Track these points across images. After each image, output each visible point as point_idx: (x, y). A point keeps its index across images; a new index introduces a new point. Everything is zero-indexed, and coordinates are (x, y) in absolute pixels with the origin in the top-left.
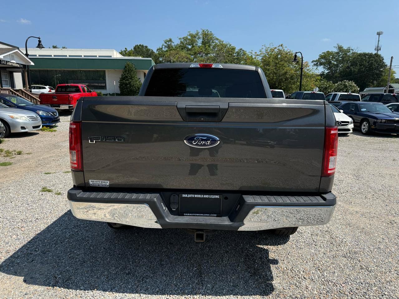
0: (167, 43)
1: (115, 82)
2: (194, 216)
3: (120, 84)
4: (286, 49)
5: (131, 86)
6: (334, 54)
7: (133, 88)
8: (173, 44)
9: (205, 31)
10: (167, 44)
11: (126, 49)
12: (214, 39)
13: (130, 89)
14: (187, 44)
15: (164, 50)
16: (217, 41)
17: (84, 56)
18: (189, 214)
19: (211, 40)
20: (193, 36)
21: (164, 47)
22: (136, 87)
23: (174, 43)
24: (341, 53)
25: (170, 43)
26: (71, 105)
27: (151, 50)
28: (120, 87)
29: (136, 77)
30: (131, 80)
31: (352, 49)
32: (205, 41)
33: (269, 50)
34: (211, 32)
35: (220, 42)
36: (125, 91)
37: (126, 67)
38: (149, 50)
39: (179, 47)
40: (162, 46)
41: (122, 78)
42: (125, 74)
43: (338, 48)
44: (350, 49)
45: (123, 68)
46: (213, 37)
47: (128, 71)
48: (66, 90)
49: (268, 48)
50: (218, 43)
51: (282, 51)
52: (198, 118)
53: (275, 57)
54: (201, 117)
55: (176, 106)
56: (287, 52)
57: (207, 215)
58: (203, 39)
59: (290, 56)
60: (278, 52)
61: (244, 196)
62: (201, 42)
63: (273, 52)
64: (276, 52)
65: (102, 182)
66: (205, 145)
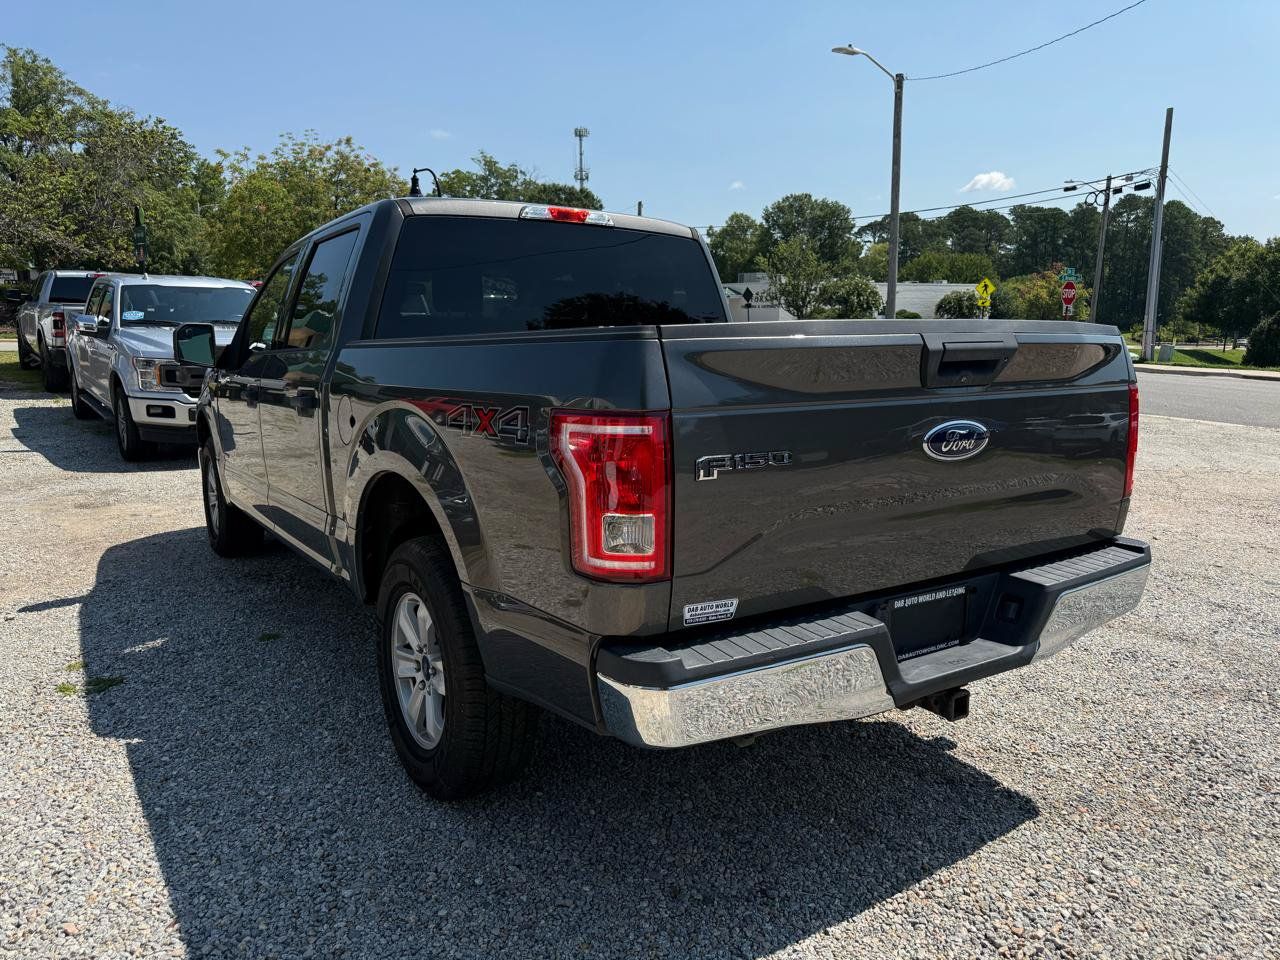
2: (919, 656)
4: (362, 155)
6: (474, 181)
9: (21, 53)
12: (66, 88)
16: (77, 100)
18: (907, 656)
19: (55, 90)
24: (493, 180)
31: (521, 172)
32: (25, 91)
33: (305, 154)
34: (47, 61)
35: (91, 104)
43: (485, 165)
44: (516, 171)
46: (63, 83)
49: (303, 144)
50: (87, 108)
51: (352, 158)
52: (957, 378)
53: (331, 175)
54: (964, 372)
55: (921, 348)
56: (367, 164)
57: (942, 646)
58: (16, 83)
59: (380, 177)
60: (336, 161)
61: (1017, 575)
62: (9, 96)
63: (321, 160)
64: (332, 163)
65: (717, 606)
66: (965, 450)
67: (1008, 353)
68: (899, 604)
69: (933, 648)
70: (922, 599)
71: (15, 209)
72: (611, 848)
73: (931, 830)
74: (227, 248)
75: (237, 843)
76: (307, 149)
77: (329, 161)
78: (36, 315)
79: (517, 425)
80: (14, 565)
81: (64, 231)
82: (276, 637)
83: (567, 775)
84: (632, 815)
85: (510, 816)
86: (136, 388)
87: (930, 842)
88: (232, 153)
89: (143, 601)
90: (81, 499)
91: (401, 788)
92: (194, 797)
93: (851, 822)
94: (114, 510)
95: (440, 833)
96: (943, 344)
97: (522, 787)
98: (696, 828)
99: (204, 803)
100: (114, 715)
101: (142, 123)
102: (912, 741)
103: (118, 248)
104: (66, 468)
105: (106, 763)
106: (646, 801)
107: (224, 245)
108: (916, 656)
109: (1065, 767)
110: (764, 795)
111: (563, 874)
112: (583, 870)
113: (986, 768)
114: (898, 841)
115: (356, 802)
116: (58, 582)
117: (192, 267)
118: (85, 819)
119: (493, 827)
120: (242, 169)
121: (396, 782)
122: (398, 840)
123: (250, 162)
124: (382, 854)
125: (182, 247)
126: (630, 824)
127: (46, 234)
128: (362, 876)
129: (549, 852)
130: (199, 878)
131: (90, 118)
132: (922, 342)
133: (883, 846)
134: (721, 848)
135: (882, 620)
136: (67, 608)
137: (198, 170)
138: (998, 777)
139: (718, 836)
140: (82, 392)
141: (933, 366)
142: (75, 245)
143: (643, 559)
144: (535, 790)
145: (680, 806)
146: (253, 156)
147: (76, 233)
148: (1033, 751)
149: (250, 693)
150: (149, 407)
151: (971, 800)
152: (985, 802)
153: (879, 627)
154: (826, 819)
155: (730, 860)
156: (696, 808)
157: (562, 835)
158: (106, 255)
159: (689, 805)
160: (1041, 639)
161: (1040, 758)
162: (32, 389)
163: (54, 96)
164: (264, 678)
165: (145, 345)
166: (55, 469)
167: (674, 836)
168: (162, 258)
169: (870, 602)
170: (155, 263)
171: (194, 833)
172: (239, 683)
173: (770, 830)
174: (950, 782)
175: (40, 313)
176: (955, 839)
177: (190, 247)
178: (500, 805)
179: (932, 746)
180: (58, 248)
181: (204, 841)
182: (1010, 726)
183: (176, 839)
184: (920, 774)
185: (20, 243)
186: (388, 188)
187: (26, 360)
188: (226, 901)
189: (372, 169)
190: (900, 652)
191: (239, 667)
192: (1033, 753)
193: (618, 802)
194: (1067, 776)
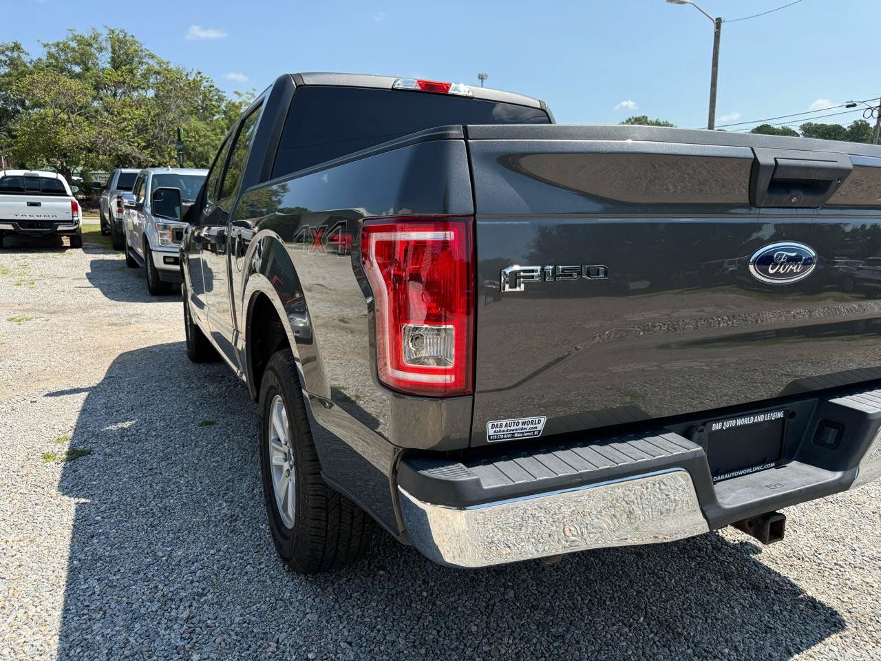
0: (7, 52)
2: (735, 477)
8: (25, 58)
9: (117, 32)
10: (7, 55)
12: (144, 54)
14: (69, 62)
16: (151, 62)
18: (723, 477)
19: (137, 55)
20: (85, 43)
23: (28, 54)
25: (15, 55)
32: (119, 57)
34: (133, 36)
35: (159, 63)
39: (46, 66)
46: (142, 51)
50: (157, 67)
52: (788, 197)
54: (793, 193)
55: (751, 161)
57: (758, 468)
58: (113, 52)
61: (837, 401)
62: (109, 60)
65: (523, 424)
66: (792, 274)
67: (842, 174)
68: (716, 427)
69: (748, 471)
70: (740, 422)
71: (107, 132)
72: (435, 632)
73: (737, 637)
75: (124, 599)
78: (109, 198)
79: (338, 240)
80: (53, 363)
81: (137, 147)
82: (212, 423)
83: (409, 557)
84: (459, 599)
85: (353, 592)
86: (157, 244)
87: (737, 650)
88: (244, 93)
89: (128, 392)
90: (114, 320)
91: (270, 557)
92: (107, 554)
93: (660, 622)
94: (133, 328)
95: (291, 603)
96: (775, 159)
97: (369, 565)
98: (515, 617)
99: (113, 559)
100: (74, 480)
101: (187, 74)
102: (719, 543)
104: (112, 298)
105: (54, 519)
106: (474, 587)
108: (732, 478)
109: (867, 580)
110: (580, 588)
111: (388, 655)
112: (406, 652)
113: (792, 576)
114: (705, 646)
115: (230, 568)
116: (77, 376)
118: (20, 566)
119: (337, 601)
121: (267, 552)
122: (254, 607)
124: (237, 620)
126: (456, 608)
127: (125, 148)
128: (214, 642)
129: (379, 631)
130: (83, 629)
131: (159, 73)
132: (752, 156)
133: (690, 651)
134: (535, 641)
135: (699, 443)
136: (76, 395)
137: (226, 107)
138: (802, 584)
139: (533, 627)
140: (131, 249)
141: (763, 183)
143: (445, 372)
144: (379, 569)
145: (503, 594)
147: (145, 148)
148: (835, 561)
149: (179, 468)
150: (165, 258)
151: (776, 608)
152: (791, 611)
153: (697, 451)
154: (636, 617)
155: (543, 653)
156: (516, 597)
157: (394, 614)
158: (163, 162)
159: (511, 594)
160: (861, 466)
161: (842, 569)
162: (105, 248)
163: (136, 59)
164: (192, 456)
166: (106, 299)
167: (493, 625)
169: (687, 424)
171: (94, 587)
172: (173, 459)
173: (583, 624)
174: (756, 588)
175: (111, 197)
176: (762, 648)
178: (347, 581)
179: (738, 551)
180: (134, 158)
181: (99, 595)
182: (812, 535)
183: (78, 591)
184: (727, 577)
185: (110, 155)
187: (104, 229)
188: (96, 655)
190: (715, 474)
191: (177, 446)
192: (836, 564)
193: (449, 586)
194: (870, 589)
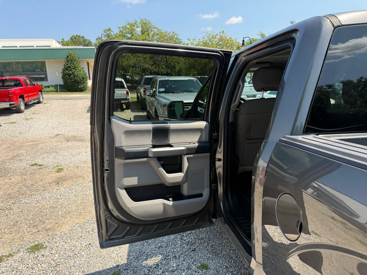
1: (57, 73)
3: (62, 75)
4: (227, 35)
5: (74, 76)
7: (77, 78)
8: (112, 33)
9: (143, 20)
10: (106, 33)
11: (63, 39)
12: (153, 27)
13: (74, 80)
14: (126, 33)
15: (103, 39)
16: (155, 30)
17: (20, 47)
19: (150, 28)
20: (132, 25)
21: (103, 36)
22: (81, 77)
23: (113, 32)
25: (109, 32)
26: (12, 103)
27: (88, 40)
28: (63, 78)
29: (80, 67)
30: (74, 70)
32: (144, 29)
33: (211, 37)
34: (149, 21)
35: (158, 30)
36: (69, 82)
37: (68, 57)
38: (86, 40)
39: (119, 36)
40: (102, 35)
41: (64, 69)
42: (67, 64)
43: (261, 36)
45: (66, 58)
46: (152, 26)
47: (71, 61)
48: (3, 84)
49: (210, 34)
50: (157, 32)
51: (224, 37)
53: (218, 43)
56: (228, 38)
58: (142, 28)
59: (232, 42)
60: (219, 38)
62: (140, 31)
63: (215, 38)
64: (218, 39)
74: (189, 66)
76: (211, 36)
77: (217, 38)
78: (140, 88)
81: (150, 65)
86: (161, 114)
101: (169, 33)
103: (162, 68)
107: (188, 66)
117: (180, 72)
120: (194, 44)
123: (196, 41)
125: (178, 67)
127: (146, 66)
131: (158, 34)
140: (149, 111)
142: (153, 68)
146: (197, 39)
147: (153, 65)
158: (159, 70)
162: (138, 109)
163: (150, 30)
165: (164, 100)
168: (173, 70)
170: (171, 72)
177: (180, 67)
180: (149, 69)
185: (140, 68)
186: (234, 45)
187: (138, 101)
189: (229, 40)
